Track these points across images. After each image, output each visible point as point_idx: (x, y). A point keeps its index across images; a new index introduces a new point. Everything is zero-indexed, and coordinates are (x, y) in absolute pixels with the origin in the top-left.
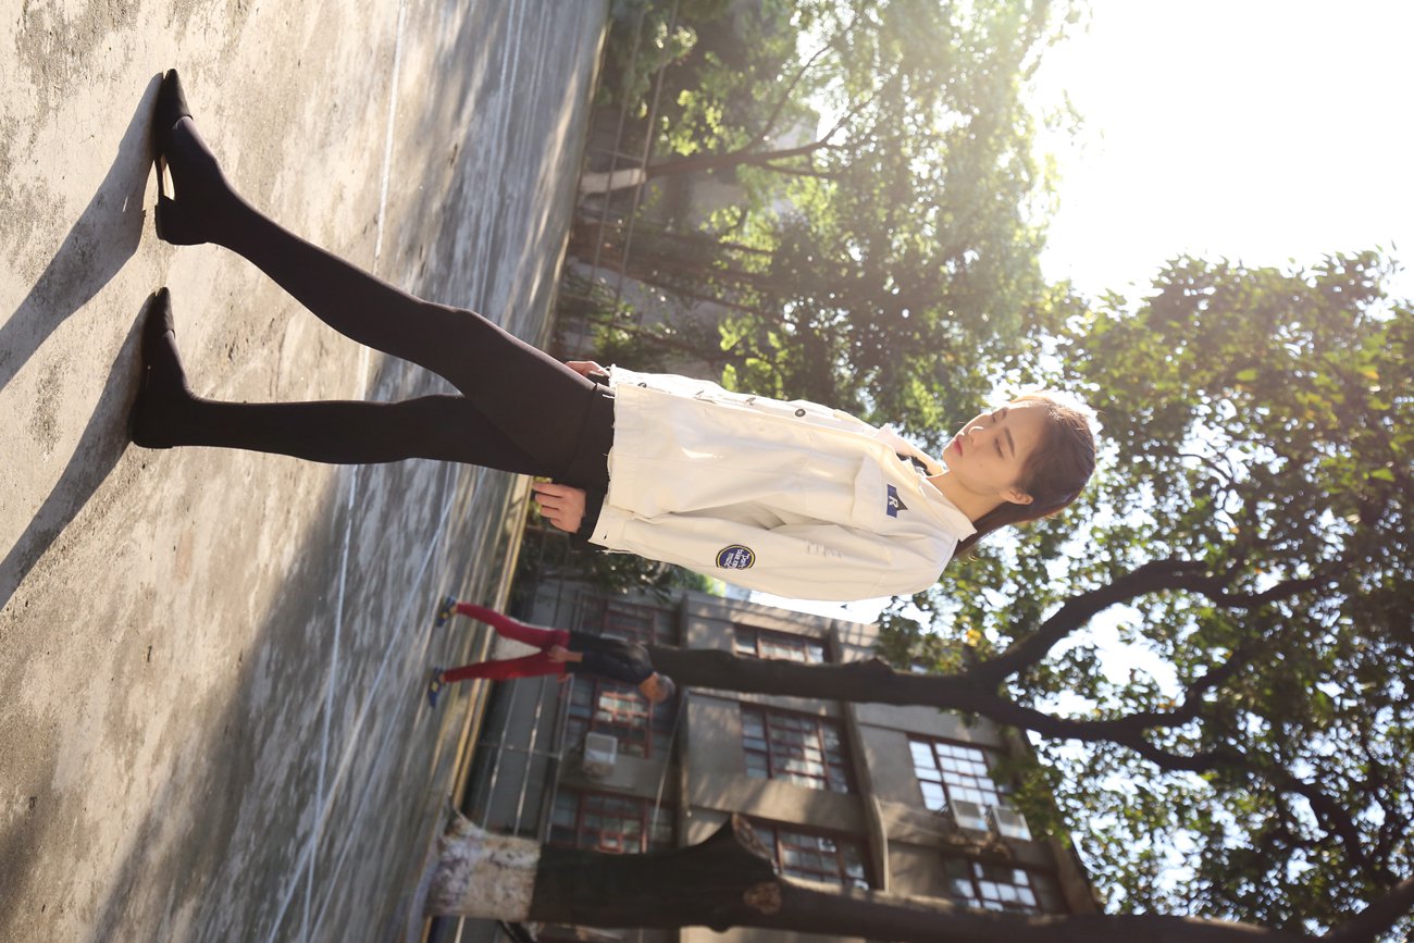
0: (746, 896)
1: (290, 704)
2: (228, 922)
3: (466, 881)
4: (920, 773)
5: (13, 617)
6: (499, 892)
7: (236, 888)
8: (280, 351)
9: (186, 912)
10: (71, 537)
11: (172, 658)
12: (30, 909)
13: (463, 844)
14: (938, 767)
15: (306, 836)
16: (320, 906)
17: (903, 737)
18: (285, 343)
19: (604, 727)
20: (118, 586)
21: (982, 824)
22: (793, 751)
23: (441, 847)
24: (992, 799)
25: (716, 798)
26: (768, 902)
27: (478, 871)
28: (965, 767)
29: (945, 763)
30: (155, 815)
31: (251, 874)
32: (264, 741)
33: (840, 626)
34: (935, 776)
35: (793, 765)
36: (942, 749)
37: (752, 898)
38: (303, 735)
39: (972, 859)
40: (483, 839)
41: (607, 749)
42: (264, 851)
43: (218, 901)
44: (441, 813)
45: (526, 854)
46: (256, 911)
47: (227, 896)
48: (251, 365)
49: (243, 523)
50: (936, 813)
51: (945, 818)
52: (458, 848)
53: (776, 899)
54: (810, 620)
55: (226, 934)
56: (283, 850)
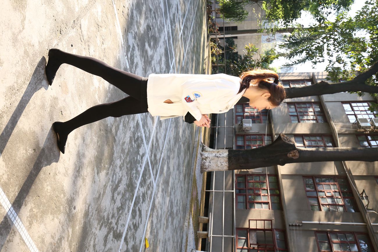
0: (288, 155)
1: (123, 122)
2: (121, 176)
3: (210, 162)
4: (347, 113)
5: (7, 108)
6: (219, 164)
7: (120, 167)
8: (81, 29)
9: (103, 174)
10: (19, 87)
11: (71, 113)
12: (44, 174)
13: (207, 153)
14: (353, 110)
15: (143, 155)
16: (157, 171)
17: (340, 103)
18: (82, 27)
19: (247, 117)
20: (42, 97)
21: (369, 124)
22: (305, 113)
23: (202, 155)
24: (372, 117)
25: (283, 131)
26: (295, 156)
27: (212, 159)
28: (362, 109)
29: (355, 108)
30: (81, 151)
31: (125, 164)
32: (116, 132)
33: (315, 74)
34: (352, 113)
35: (305, 118)
36: (353, 104)
37: (290, 155)
38: (132, 129)
39: (367, 135)
40: (212, 151)
41: (249, 123)
42: (128, 159)
43: (115, 171)
44: (199, 146)
45: (225, 153)
46: (131, 173)
47: (118, 170)
48: (70, 35)
49: (84, 77)
50: (353, 124)
51: (357, 124)
52: (206, 154)
53: (297, 154)
54: (305, 74)
55: (121, 179)
56: (135, 158)
